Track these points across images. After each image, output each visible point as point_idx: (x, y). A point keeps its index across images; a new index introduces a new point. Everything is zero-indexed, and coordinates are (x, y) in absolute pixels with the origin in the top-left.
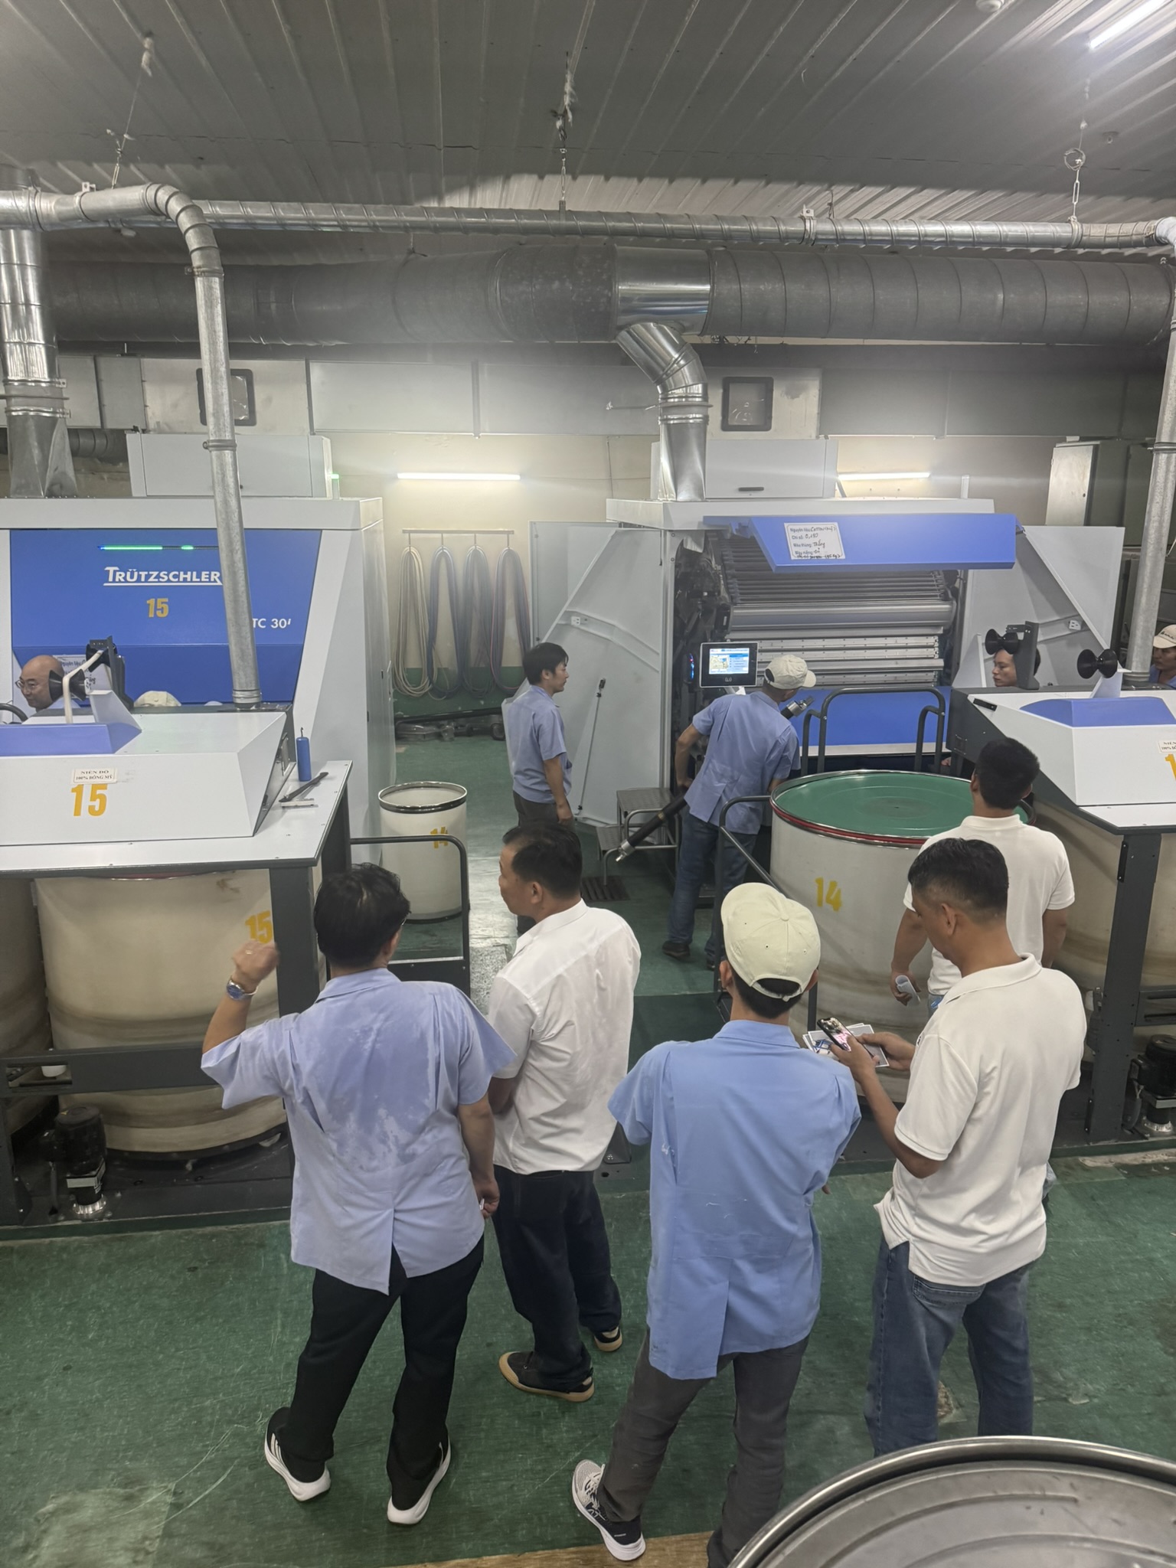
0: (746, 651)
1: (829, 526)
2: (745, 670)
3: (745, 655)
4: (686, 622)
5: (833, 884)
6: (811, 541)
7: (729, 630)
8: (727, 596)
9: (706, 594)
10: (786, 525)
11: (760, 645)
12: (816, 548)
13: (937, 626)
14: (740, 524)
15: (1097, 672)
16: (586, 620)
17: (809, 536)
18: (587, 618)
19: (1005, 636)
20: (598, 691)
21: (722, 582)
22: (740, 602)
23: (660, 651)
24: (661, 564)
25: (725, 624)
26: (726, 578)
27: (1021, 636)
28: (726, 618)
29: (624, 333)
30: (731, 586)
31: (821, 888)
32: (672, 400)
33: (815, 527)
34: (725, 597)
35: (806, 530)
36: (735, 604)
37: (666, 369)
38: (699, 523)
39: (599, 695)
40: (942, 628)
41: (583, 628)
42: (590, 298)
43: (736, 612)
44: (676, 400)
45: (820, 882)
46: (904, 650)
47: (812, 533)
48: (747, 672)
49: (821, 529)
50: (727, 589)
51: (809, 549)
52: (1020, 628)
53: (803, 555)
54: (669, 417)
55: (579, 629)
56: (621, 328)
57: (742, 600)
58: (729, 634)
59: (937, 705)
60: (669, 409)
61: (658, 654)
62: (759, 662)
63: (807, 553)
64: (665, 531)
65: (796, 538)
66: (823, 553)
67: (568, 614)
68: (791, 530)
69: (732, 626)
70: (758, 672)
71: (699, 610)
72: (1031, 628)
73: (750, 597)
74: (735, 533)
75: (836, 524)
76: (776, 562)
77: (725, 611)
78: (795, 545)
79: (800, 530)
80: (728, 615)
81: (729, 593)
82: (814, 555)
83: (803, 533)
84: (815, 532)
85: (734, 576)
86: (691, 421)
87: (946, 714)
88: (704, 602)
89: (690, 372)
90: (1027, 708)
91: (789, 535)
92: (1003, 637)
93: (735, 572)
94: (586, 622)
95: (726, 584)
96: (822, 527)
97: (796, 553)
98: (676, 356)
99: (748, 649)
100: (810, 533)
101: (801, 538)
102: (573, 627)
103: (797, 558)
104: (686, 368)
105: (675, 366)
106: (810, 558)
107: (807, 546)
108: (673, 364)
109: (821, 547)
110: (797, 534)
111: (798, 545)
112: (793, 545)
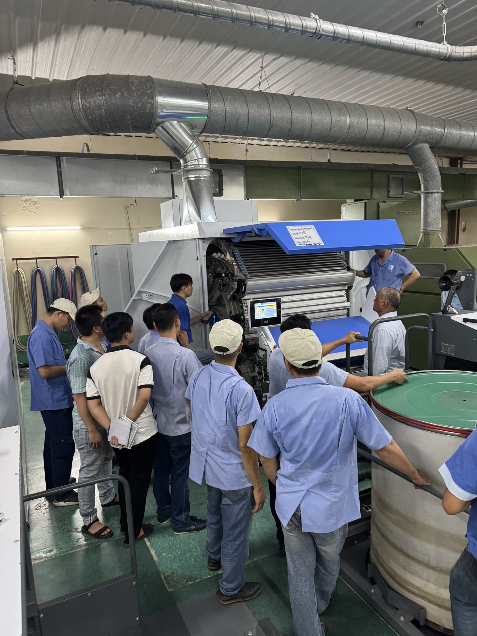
0: (275, 303)
1: (310, 227)
2: (275, 315)
6: (303, 235)
7: (246, 293)
10: (287, 227)
12: (307, 239)
13: (345, 285)
16: (151, 296)
17: (302, 233)
18: (152, 294)
21: (236, 267)
22: (249, 278)
24: (198, 259)
26: (238, 265)
27: (463, 278)
29: (160, 128)
30: (242, 269)
32: (190, 167)
33: (303, 228)
34: (240, 275)
35: (299, 230)
37: (186, 149)
38: (221, 233)
40: (347, 286)
41: (148, 300)
42: (140, 103)
43: (250, 283)
44: (193, 166)
50: (240, 271)
51: (304, 240)
53: (302, 244)
54: (189, 176)
55: (147, 301)
56: (158, 124)
57: (250, 276)
58: (245, 296)
60: (188, 171)
63: (303, 242)
64: (199, 239)
65: (295, 234)
66: (312, 242)
67: (140, 292)
68: (291, 230)
71: (221, 284)
72: (472, 273)
75: (313, 226)
76: (288, 248)
77: (242, 283)
78: (296, 238)
79: (295, 230)
80: (245, 285)
82: (308, 243)
83: (298, 232)
84: (304, 231)
86: (202, 179)
88: (223, 280)
89: (199, 150)
91: (291, 232)
94: (151, 297)
96: (306, 228)
98: (191, 142)
100: (301, 231)
101: (297, 234)
102: (142, 300)
103: (299, 245)
104: (197, 149)
105: (191, 147)
106: (306, 245)
107: (302, 238)
108: (190, 147)
109: (310, 238)
110: (294, 232)
111: (297, 238)
112: (295, 238)
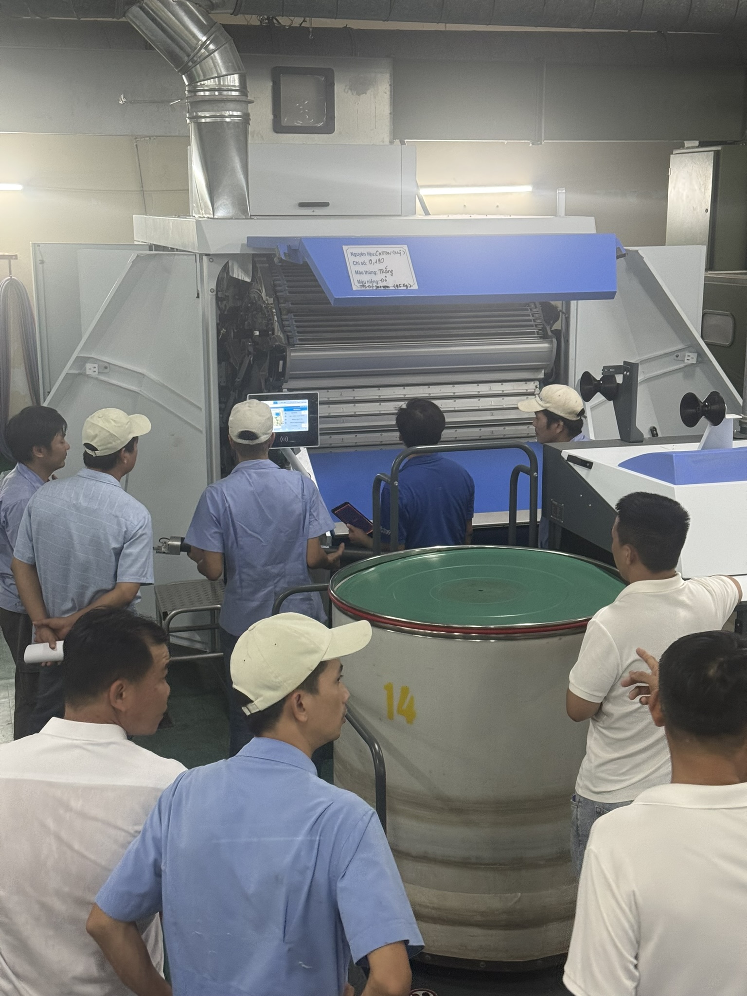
0: (305, 403)
1: (397, 250)
2: (305, 427)
3: (303, 409)
4: (237, 368)
5: (405, 691)
6: (376, 267)
7: (287, 376)
8: (281, 336)
9: (257, 333)
10: (345, 248)
11: (322, 396)
12: (382, 276)
13: (537, 369)
14: (289, 247)
15: (703, 420)
16: (106, 368)
17: (374, 261)
18: (107, 365)
19: (601, 379)
21: (276, 319)
22: (298, 342)
23: (202, 404)
24: (198, 297)
25: (280, 370)
26: (280, 313)
27: (619, 379)
28: (281, 362)
30: (287, 323)
31: (390, 697)
32: (202, 93)
33: (380, 250)
35: (370, 254)
36: (293, 345)
37: (192, 55)
38: (243, 245)
40: (543, 371)
41: (102, 378)
43: (294, 355)
44: (207, 93)
45: (389, 688)
46: (501, 398)
47: (377, 258)
48: (307, 430)
49: (387, 253)
50: (282, 327)
51: (374, 278)
52: (618, 369)
53: (367, 285)
54: (200, 114)
55: (97, 379)
56: (131, 2)
57: (300, 340)
58: (285, 382)
59: (527, 464)
60: (199, 103)
61: (200, 409)
62: (321, 417)
63: (371, 282)
64: (201, 255)
65: (357, 263)
66: (391, 282)
67: (82, 361)
68: (352, 254)
69: (289, 372)
70: (321, 429)
71: (250, 353)
72: (630, 369)
73: (310, 336)
74: (284, 258)
75: (406, 247)
76: (335, 293)
77: (280, 353)
78: (357, 273)
79: (362, 254)
80: (284, 359)
81: (284, 332)
82: (381, 284)
83: (366, 258)
84: (381, 257)
85: (289, 311)
86: (228, 120)
87: (539, 475)
88: (255, 344)
89: (222, 59)
90: (625, 464)
91: (350, 260)
92: (599, 381)
93: (290, 306)
94: (106, 371)
95: (281, 321)
96: (389, 250)
97: (359, 282)
98: (204, 39)
99: (307, 401)
100: (374, 258)
101: (364, 263)
102: (88, 376)
103: (360, 289)
104: (216, 54)
105: (203, 51)
106: (375, 288)
107: (371, 273)
108: (200, 49)
109: (388, 275)
110: (358, 259)
111: (360, 273)
112: (354, 273)
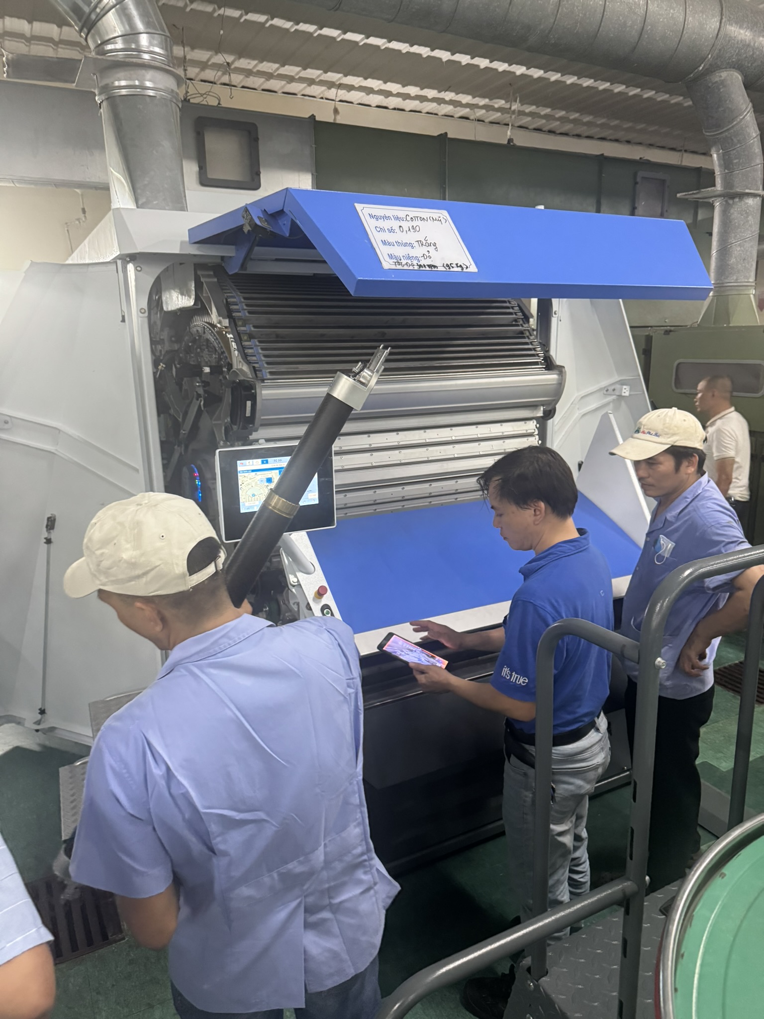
1: (435, 216)
2: (311, 498)
4: (180, 420)
6: (412, 237)
7: (257, 422)
8: (245, 368)
9: (207, 370)
10: (358, 206)
12: (424, 250)
13: (534, 406)
17: (406, 228)
18: (9, 419)
20: (45, 535)
21: (234, 345)
23: (138, 463)
24: (123, 320)
25: (248, 414)
26: (239, 339)
28: (249, 403)
30: (250, 351)
32: (114, 55)
33: (412, 215)
34: (241, 370)
35: (397, 218)
36: (263, 380)
39: (48, 541)
40: (542, 409)
41: (3, 435)
44: (120, 54)
47: (410, 224)
48: (317, 502)
49: (422, 219)
50: (245, 356)
51: (412, 253)
53: (404, 262)
58: (256, 430)
60: (110, 69)
61: (137, 470)
63: (409, 258)
64: (122, 259)
65: (382, 230)
66: (439, 259)
68: (371, 216)
69: (260, 417)
71: (199, 396)
73: (283, 368)
75: (445, 213)
76: (354, 274)
77: (245, 392)
78: (384, 243)
79: (385, 218)
81: (249, 363)
82: (423, 262)
83: (394, 224)
84: (415, 223)
85: (251, 337)
86: (149, 93)
88: (206, 384)
89: (138, 9)
91: (370, 225)
93: (253, 329)
95: (242, 349)
96: (423, 216)
100: (406, 225)
101: (391, 230)
103: (394, 267)
106: (416, 268)
107: (406, 245)
109: (431, 249)
110: (381, 223)
111: (389, 244)
112: (380, 244)
